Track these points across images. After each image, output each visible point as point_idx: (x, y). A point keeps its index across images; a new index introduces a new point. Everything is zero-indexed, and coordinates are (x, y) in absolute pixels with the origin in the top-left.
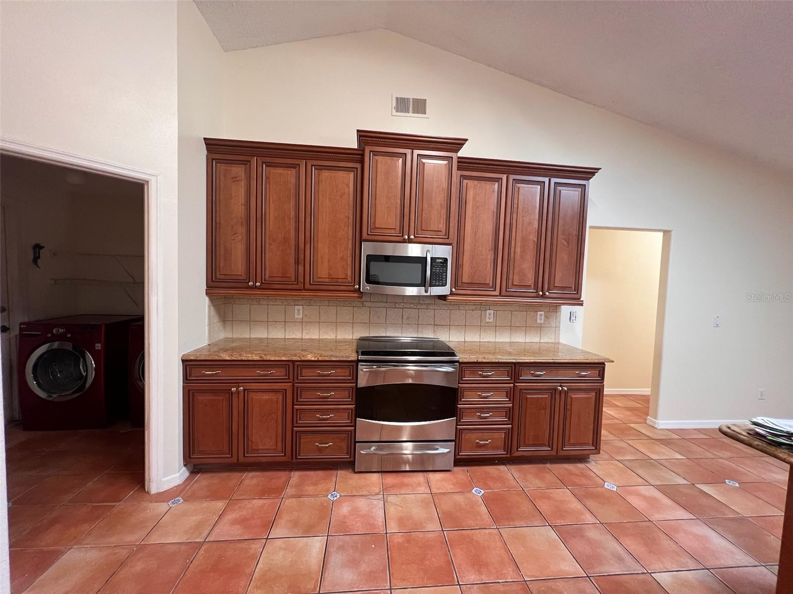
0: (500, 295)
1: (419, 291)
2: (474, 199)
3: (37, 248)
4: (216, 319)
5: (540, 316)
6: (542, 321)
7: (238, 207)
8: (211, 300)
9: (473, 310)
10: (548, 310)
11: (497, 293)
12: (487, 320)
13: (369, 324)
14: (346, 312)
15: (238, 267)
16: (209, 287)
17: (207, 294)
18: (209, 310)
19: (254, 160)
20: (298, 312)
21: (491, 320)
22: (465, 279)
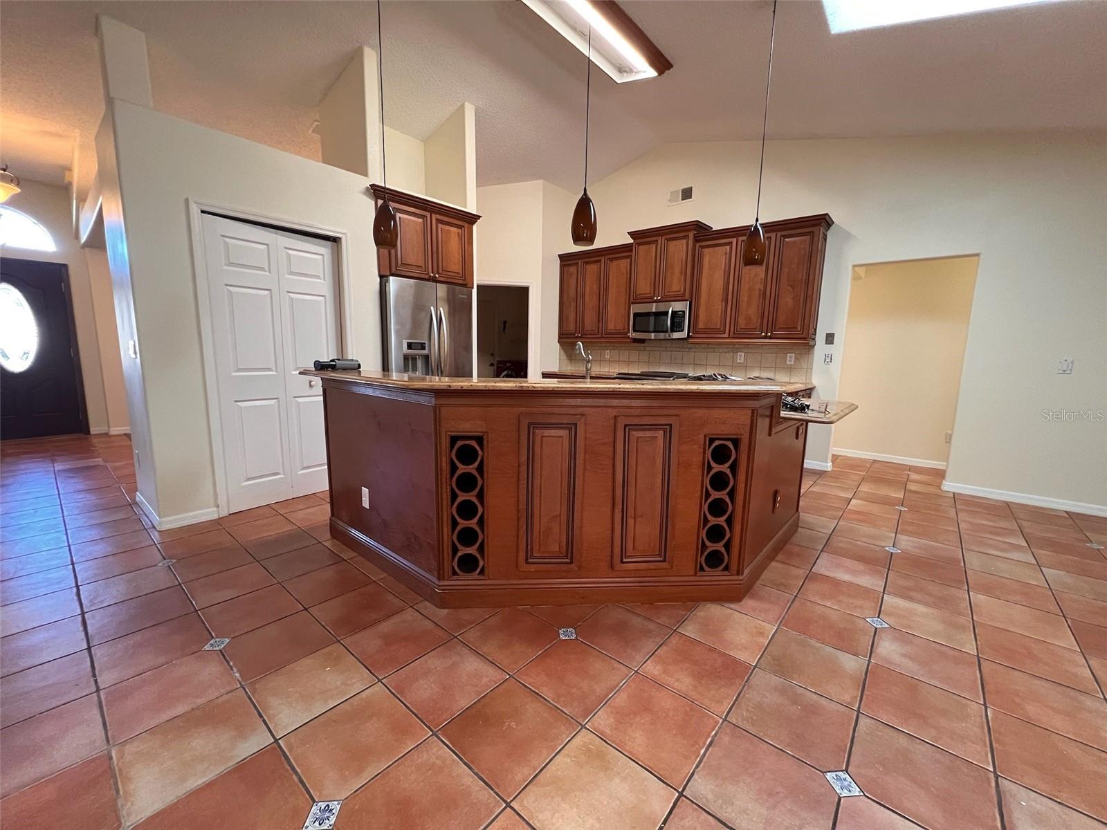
0: (729, 337)
1: (665, 336)
2: (709, 262)
3: (505, 322)
4: (564, 357)
5: (791, 358)
6: (793, 363)
7: (572, 293)
8: (560, 345)
9: (726, 352)
10: (798, 352)
11: (726, 335)
12: (738, 361)
13: (648, 363)
14: (634, 355)
15: (572, 327)
16: (559, 338)
17: (559, 342)
18: (560, 353)
19: (580, 262)
20: (607, 354)
21: (742, 361)
22: (701, 325)
